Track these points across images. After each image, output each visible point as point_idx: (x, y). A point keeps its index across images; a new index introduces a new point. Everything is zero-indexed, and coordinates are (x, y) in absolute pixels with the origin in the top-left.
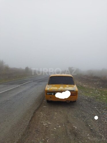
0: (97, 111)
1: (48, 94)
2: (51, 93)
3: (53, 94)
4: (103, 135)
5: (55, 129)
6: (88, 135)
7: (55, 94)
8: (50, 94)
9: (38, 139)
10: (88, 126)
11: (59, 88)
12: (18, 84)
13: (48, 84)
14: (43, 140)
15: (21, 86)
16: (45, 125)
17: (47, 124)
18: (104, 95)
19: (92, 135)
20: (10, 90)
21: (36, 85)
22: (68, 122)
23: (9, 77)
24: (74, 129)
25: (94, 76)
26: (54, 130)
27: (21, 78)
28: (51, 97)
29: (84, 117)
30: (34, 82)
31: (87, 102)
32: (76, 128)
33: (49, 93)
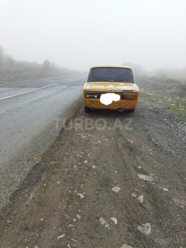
0: (168, 124)
1: (88, 96)
2: (94, 94)
3: (96, 97)
4: (173, 151)
5: (99, 142)
6: (151, 150)
7: (99, 97)
8: (90, 96)
9: (75, 152)
10: (151, 140)
11: (107, 87)
12: (33, 87)
13: (88, 81)
14: (82, 153)
15: (38, 90)
16: (83, 137)
17: (87, 136)
18: (182, 105)
19: (157, 150)
20: (21, 95)
21: (64, 90)
22: (120, 135)
23: (15, 77)
24: (128, 143)
25: (167, 79)
26: (98, 144)
27: (38, 79)
28: (92, 102)
29: (145, 130)
30: (60, 85)
31: (151, 113)
32: (132, 142)
33: (90, 94)
